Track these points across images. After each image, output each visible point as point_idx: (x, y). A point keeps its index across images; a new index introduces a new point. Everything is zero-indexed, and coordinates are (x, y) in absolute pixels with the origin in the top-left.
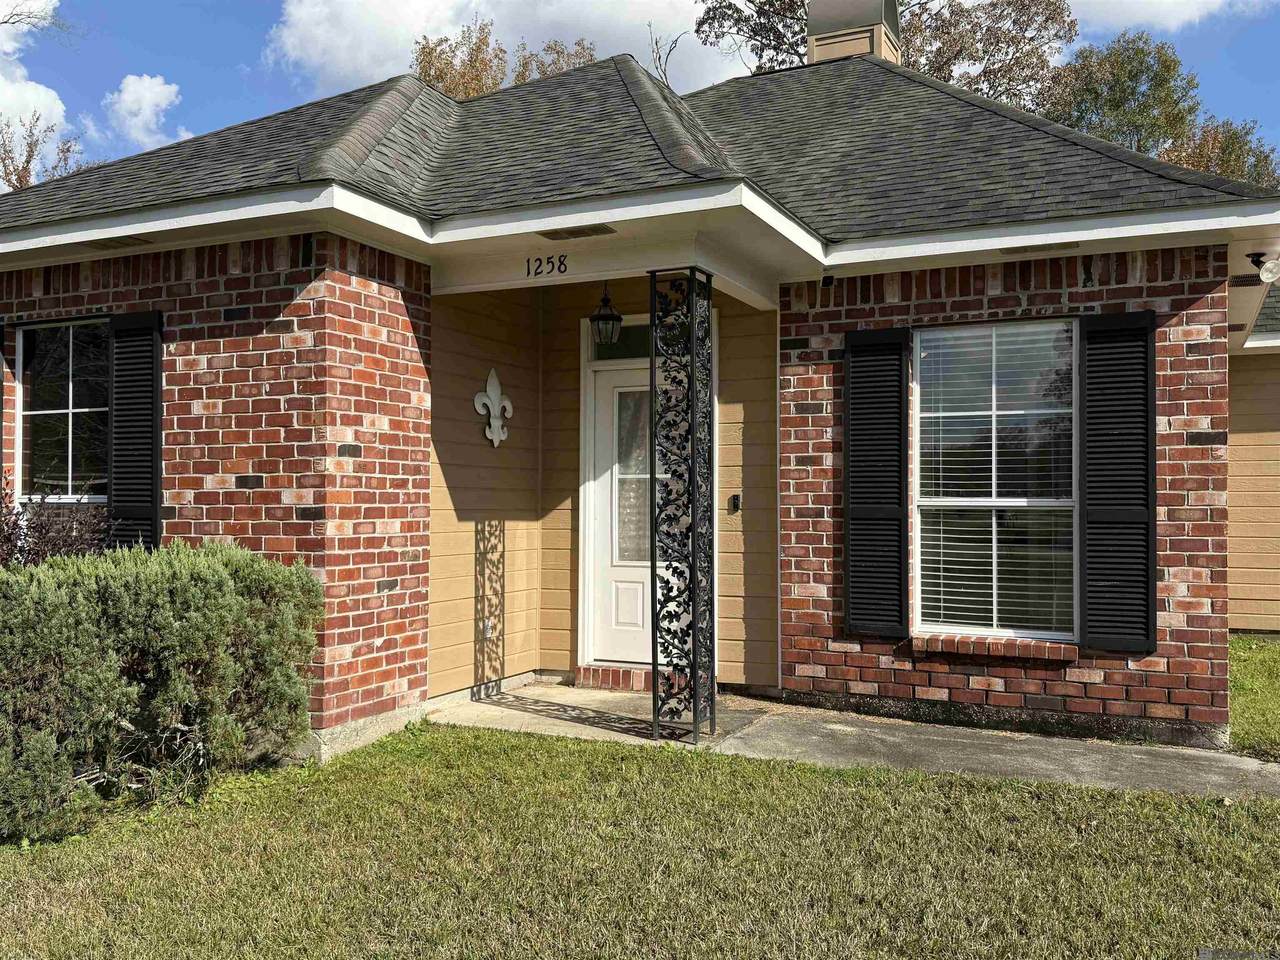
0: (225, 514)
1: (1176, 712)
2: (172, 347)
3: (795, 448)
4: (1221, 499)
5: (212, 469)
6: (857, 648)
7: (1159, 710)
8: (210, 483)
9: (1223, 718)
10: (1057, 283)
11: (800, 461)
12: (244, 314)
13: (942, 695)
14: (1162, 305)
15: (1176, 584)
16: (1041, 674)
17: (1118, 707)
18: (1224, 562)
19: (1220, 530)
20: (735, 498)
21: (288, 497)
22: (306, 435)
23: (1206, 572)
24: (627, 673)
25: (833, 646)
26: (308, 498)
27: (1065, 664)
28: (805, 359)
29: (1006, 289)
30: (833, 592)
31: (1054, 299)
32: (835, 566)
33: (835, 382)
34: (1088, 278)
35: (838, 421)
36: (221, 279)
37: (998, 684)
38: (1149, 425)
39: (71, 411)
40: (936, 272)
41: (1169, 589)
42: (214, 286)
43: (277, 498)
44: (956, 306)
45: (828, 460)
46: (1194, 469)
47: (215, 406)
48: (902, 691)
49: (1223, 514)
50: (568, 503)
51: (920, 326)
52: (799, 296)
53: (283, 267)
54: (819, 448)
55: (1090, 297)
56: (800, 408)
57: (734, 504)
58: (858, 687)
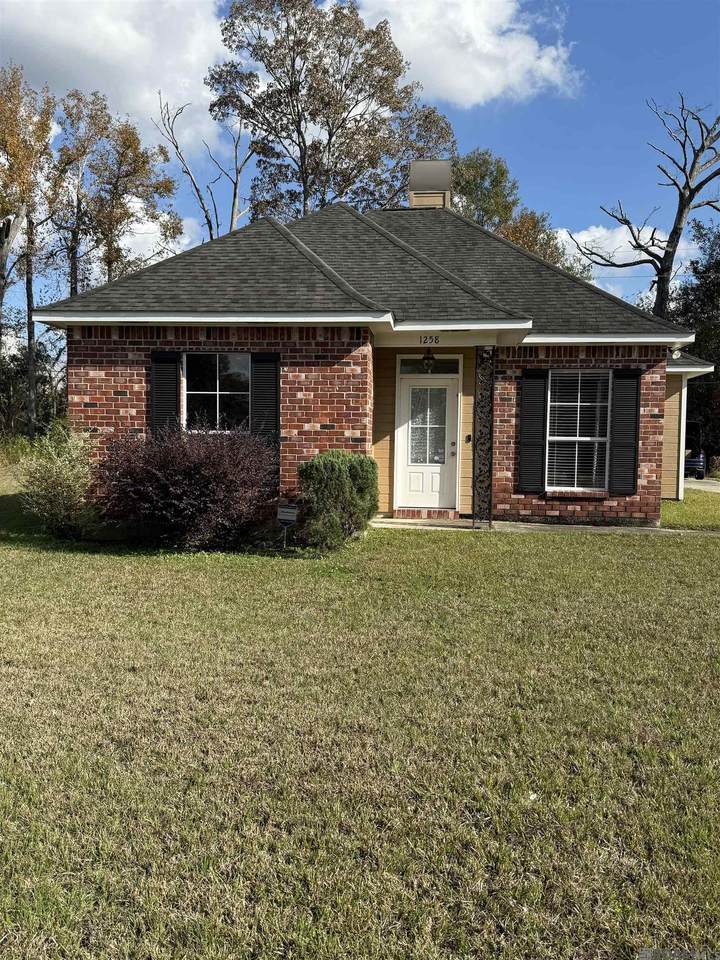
0: (315, 440)
1: (643, 515)
2: (285, 369)
3: (499, 416)
4: (661, 438)
5: (309, 421)
6: (523, 497)
7: (637, 515)
8: (307, 427)
9: (659, 516)
10: (606, 356)
11: (501, 421)
12: (324, 357)
13: (557, 513)
14: (644, 366)
15: (644, 469)
16: (594, 503)
17: (622, 515)
18: (661, 461)
19: (660, 449)
20: (469, 436)
21: (348, 433)
22: (357, 409)
23: (654, 464)
24: (419, 512)
25: (513, 496)
26: (358, 434)
27: (605, 499)
28: (505, 379)
29: (587, 356)
30: (514, 475)
31: (605, 361)
32: (515, 464)
33: (517, 389)
34: (618, 354)
35: (518, 405)
36: (313, 342)
37: (578, 508)
38: (638, 411)
39: (218, 393)
40: (560, 347)
41: (642, 471)
42: (309, 344)
43: (342, 434)
44: (567, 362)
45: (513, 421)
46: (652, 427)
47: (309, 395)
48: (541, 513)
49: (661, 444)
50: (388, 438)
51: (552, 367)
52: (502, 353)
53: (346, 339)
54: (509, 416)
55: (619, 361)
56: (502, 399)
57: (468, 439)
58: (523, 512)
